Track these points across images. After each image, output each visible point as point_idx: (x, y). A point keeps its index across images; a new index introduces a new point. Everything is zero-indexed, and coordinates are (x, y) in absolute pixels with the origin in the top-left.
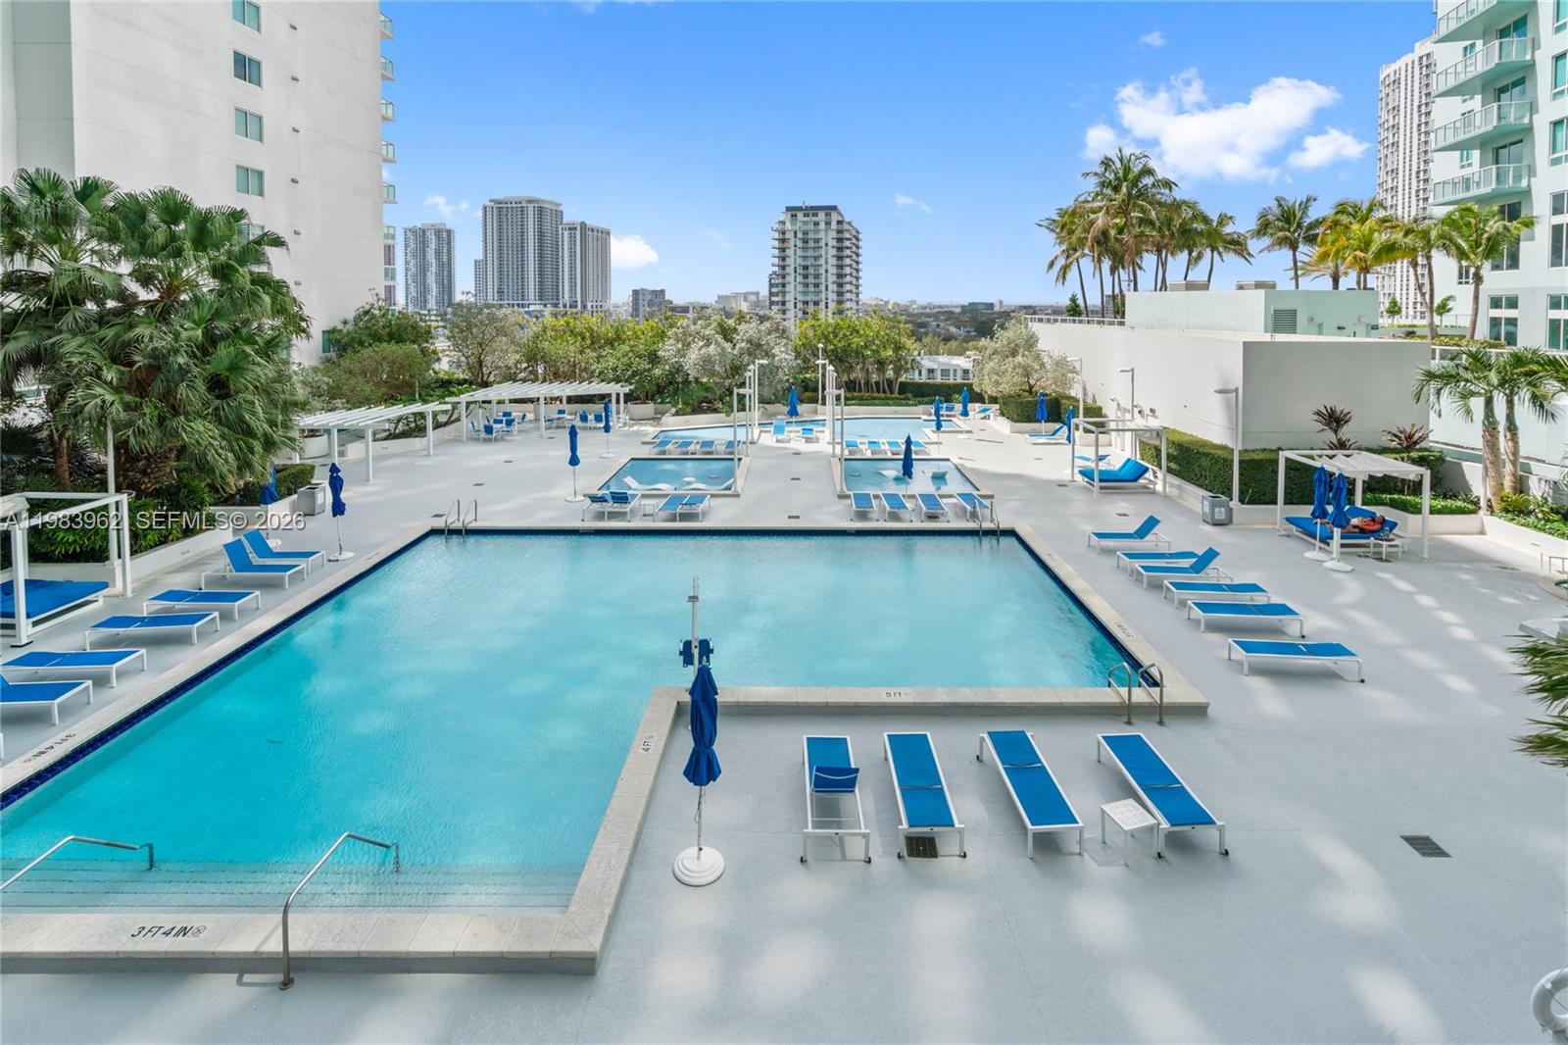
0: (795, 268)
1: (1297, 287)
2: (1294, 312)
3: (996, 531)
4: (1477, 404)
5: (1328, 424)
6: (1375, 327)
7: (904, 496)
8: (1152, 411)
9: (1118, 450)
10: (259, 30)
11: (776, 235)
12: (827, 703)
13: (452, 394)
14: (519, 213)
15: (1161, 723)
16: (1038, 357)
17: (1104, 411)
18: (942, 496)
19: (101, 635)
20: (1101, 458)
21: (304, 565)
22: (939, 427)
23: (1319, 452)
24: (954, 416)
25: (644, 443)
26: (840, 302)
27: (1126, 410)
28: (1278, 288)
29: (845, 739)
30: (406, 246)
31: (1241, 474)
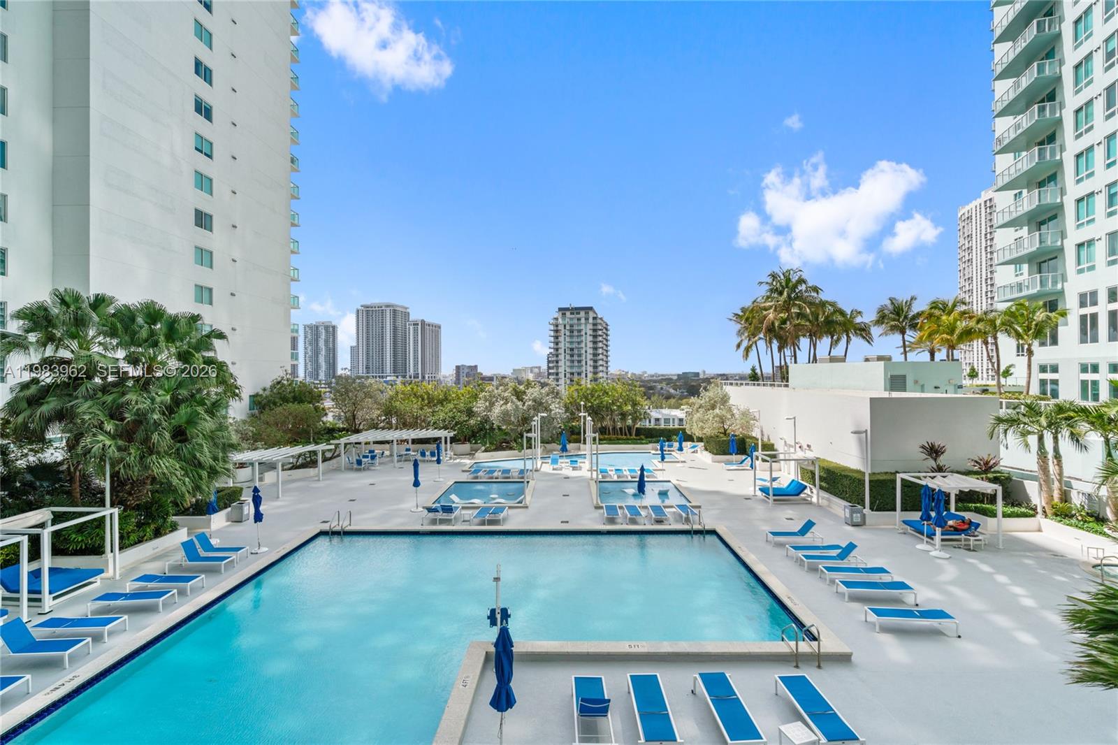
0: (565, 350)
1: (906, 359)
2: (904, 377)
3: (703, 531)
4: (1033, 440)
5: (930, 455)
6: (960, 387)
7: (639, 507)
8: (809, 446)
9: (786, 474)
10: (211, 194)
11: (552, 328)
12: (588, 652)
13: (335, 438)
14: (380, 314)
15: (819, 667)
16: (730, 410)
17: (775, 447)
18: (665, 507)
19: (98, 606)
20: (774, 480)
21: (234, 557)
22: (663, 458)
23: (924, 474)
24: (673, 451)
25: (463, 471)
26: (595, 373)
27: (791, 446)
28: (893, 360)
29: (601, 678)
30: (306, 337)
31: (870, 490)
